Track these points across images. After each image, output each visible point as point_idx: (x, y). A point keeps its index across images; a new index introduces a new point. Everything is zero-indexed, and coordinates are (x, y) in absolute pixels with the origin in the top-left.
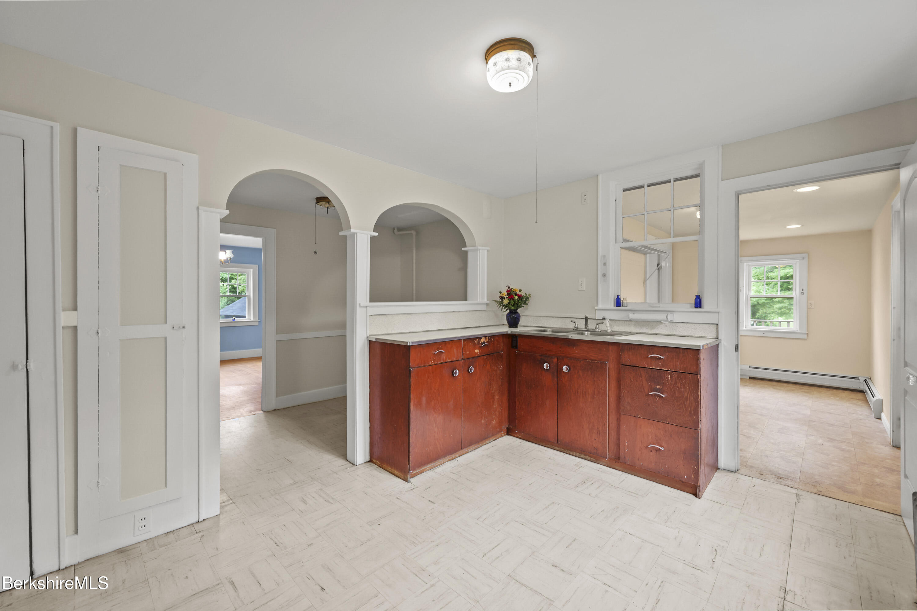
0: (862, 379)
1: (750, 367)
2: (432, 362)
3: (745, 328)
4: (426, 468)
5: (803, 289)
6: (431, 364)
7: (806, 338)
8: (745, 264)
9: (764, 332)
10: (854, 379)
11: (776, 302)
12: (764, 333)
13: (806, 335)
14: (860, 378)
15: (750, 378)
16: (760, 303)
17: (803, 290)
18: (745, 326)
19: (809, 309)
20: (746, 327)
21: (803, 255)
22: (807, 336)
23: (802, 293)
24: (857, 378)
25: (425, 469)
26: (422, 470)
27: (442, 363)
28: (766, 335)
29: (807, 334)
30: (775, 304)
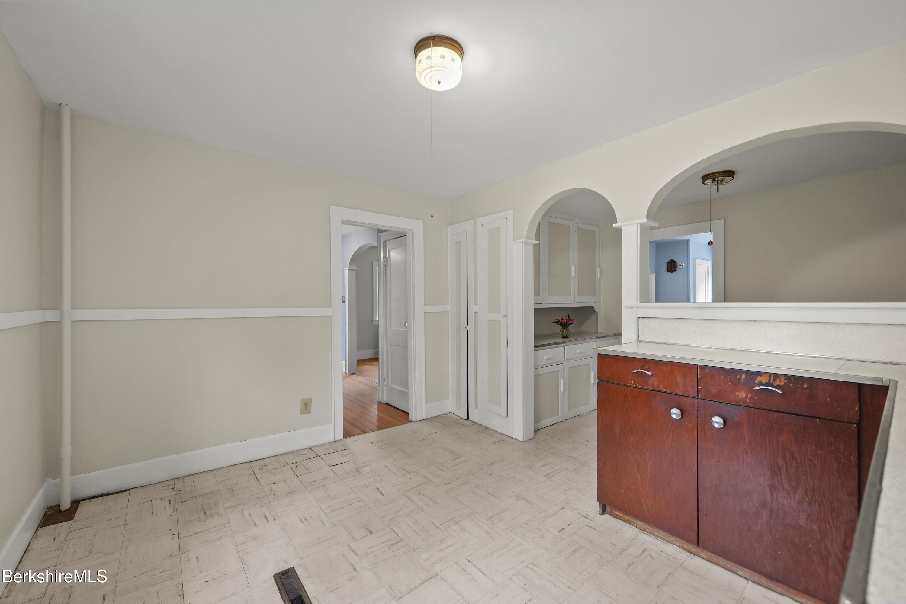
2: (631, 383)
4: (635, 521)
6: (629, 384)
25: (634, 523)
26: (631, 521)
27: (650, 390)
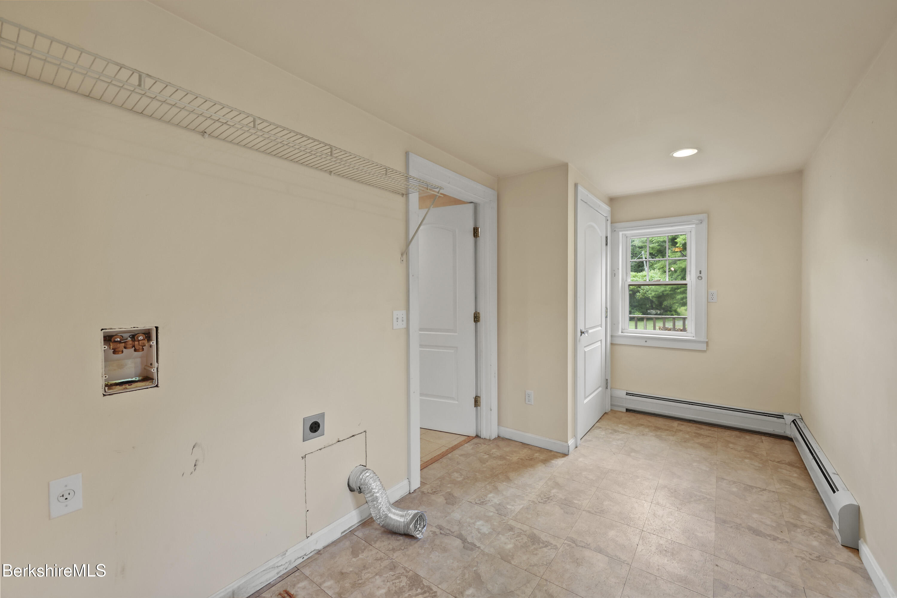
0: (789, 419)
1: (627, 394)
3: (622, 332)
5: (700, 271)
7: (706, 350)
8: (621, 233)
9: (646, 339)
10: (776, 418)
11: (678, 293)
12: (646, 341)
13: (705, 345)
14: (785, 416)
15: (628, 410)
16: (665, 294)
17: (700, 273)
18: (622, 329)
19: (709, 302)
20: (624, 331)
21: (701, 216)
22: (707, 345)
23: (700, 278)
24: (781, 417)
28: (649, 343)
29: (707, 343)
30: (678, 295)
